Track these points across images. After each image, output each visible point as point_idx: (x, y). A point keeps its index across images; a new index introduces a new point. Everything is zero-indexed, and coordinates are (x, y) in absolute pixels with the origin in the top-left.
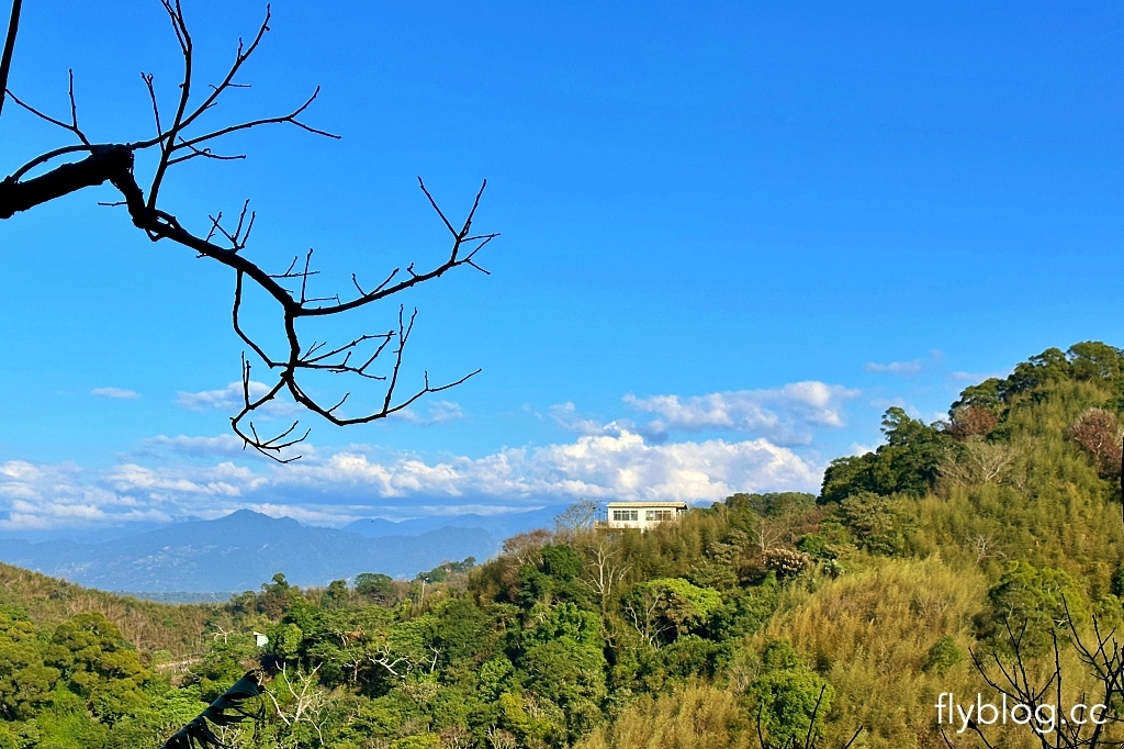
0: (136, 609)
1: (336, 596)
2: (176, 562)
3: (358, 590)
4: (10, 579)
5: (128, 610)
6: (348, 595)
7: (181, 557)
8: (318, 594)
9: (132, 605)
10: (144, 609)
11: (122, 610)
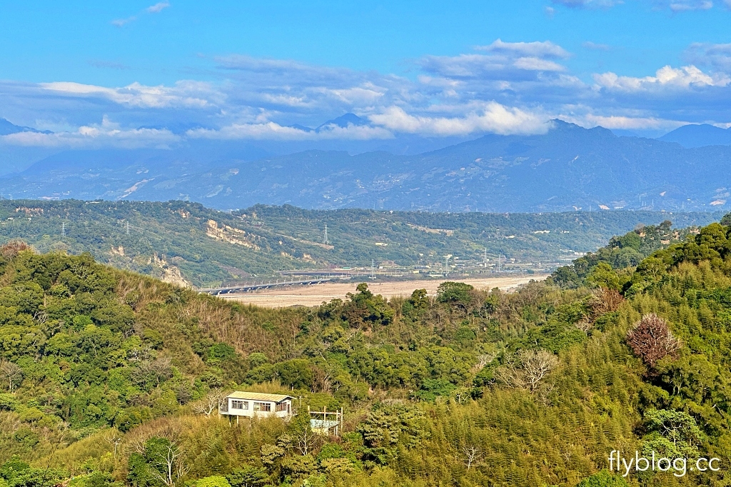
0: (240, 313)
1: (416, 305)
2: (487, 174)
3: (439, 299)
4: (130, 287)
5: (232, 314)
6: (428, 304)
7: (492, 169)
8: (400, 303)
9: (236, 309)
10: (246, 313)
11: (227, 314)
